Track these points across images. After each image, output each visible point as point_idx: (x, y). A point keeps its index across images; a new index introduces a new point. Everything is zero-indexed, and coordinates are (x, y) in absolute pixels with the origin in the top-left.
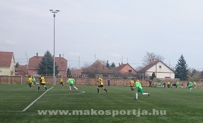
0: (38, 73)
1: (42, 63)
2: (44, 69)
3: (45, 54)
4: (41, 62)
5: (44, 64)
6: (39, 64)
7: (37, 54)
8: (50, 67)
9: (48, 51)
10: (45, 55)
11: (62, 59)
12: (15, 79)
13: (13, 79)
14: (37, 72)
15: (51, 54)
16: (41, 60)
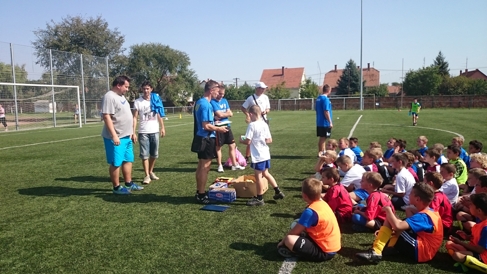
2: (345, 88)
3: (347, 64)
4: (341, 77)
5: (345, 80)
7: (336, 66)
8: (354, 83)
9: (351, 60)
11: (372, 70)
12: (304, 104)
13: (300, 104)
14: (335, 93)
15: (355, 64)
16: (341, 74)
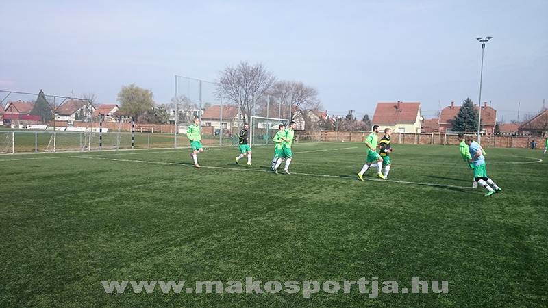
0: (452, 130)
1: (459, 115)
2: (461, 125)
3: (464, 102)
5: (462, 118)
6: (455, 117)
7: (453, 103)
8: (470, 121)
10: (464, 104)
11: (488, 109)
15: (472, 103)
16: (458, 111)
